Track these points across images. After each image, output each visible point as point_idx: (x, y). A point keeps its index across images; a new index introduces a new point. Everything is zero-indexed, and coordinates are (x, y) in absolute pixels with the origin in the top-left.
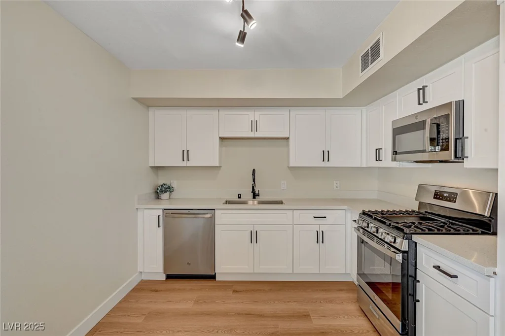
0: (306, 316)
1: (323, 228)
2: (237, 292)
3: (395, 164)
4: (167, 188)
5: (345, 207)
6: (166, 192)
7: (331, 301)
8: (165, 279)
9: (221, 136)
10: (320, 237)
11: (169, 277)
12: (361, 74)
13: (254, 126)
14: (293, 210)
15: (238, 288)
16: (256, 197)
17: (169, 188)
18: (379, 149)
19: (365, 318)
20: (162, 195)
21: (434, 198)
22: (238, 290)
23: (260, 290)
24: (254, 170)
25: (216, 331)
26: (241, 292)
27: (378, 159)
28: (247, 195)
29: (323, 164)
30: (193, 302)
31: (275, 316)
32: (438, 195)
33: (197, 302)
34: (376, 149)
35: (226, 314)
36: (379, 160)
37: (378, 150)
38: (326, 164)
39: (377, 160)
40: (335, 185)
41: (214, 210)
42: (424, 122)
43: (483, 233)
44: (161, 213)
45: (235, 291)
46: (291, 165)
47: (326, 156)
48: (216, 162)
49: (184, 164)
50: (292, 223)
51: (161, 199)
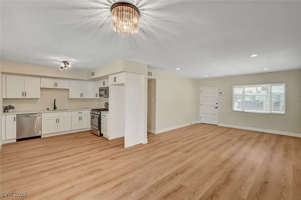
1: (81, 116)
3: (100, 98)
5: (88, 110)
6: (12, 109)
8: (16, 141)
9: (41, 87)
10: (80, 119)
11: (18, 140)
12: (92, 77)
13: (56, 84)
14: (71, 111)
16: (55, 109)
17: (13, 107)
20: (10, 110)
24: (55, 100)
27: (96, 96)
28: (52, 108)
29: (81, 98)
37: (96, 94)
40: (85, 104)
41: (41, 113)
42: (104, 89)
46: (70, 98)
47: (82, 95)
48: (39, 97)
49: (23, 97)
50: (71, 115)
51: (8, 112)
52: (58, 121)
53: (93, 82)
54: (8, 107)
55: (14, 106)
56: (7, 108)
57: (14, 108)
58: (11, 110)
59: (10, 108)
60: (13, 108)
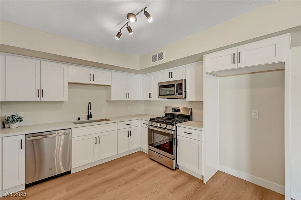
0: (133, 170)
1: (130, 129)
2: (90, 174)
3: (160, 99)
4: (18, 119)
5: (139, 118)
6: (17, 121)
7: (138, 161)
8: (24, 188)
9: (69, 81)
10: (129, 134)
11: (27, 186)
12: (152, 63)
13: (92, 77)
14: (117, 122)
15: (90, 172)
16: (90, 118)
17: (20, 118)
18: (151, 93)
19: (154, 162)
20: (13, 124)
21: (172, 111)
22: (90, 173)
23: (104, 168)
25: (96, 196)
26: (93, 173)
28: (84, 118)
29: (126, 99)
30: (65, 191)
31: (120, 176)
32: (174, 110)
33: (68, 189)
34: (149, 93)
35: (95, 186)
36: (151, 98)
38: (128, 99)
39: (149, 98)
40: (128, 109)
41: (71, 129)
42: (174, 85)
43: (189, 121)
44: (23, 138)
45: (89, 175)
46: (112, 100)
47: (128, 95)
48: (65, 98)
49: (38, 99)
50: (117, 129)
51: (9, 128)
52: (97, 141)
53: (142, 75)
54: (11, 119)
55: (21, 116)
56: (7, 120)
57: (21, 121)
58: (16, 125)
59: (14, 120)
60: (19, 120)
